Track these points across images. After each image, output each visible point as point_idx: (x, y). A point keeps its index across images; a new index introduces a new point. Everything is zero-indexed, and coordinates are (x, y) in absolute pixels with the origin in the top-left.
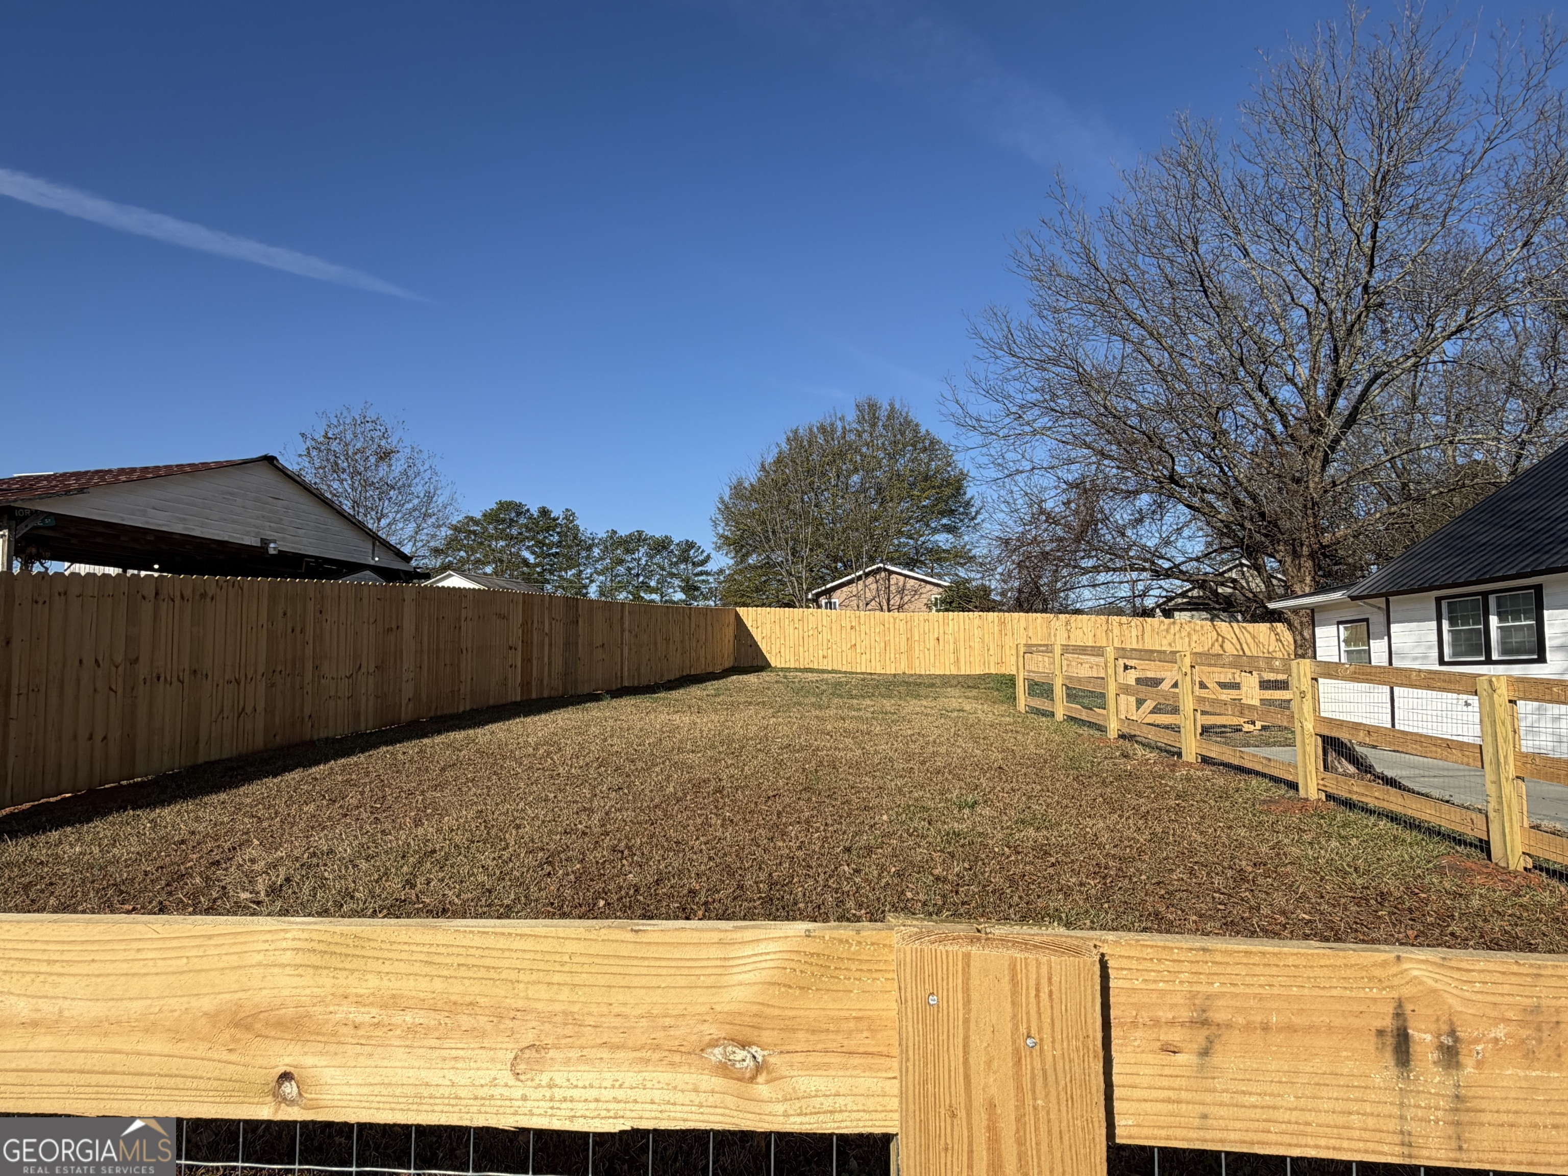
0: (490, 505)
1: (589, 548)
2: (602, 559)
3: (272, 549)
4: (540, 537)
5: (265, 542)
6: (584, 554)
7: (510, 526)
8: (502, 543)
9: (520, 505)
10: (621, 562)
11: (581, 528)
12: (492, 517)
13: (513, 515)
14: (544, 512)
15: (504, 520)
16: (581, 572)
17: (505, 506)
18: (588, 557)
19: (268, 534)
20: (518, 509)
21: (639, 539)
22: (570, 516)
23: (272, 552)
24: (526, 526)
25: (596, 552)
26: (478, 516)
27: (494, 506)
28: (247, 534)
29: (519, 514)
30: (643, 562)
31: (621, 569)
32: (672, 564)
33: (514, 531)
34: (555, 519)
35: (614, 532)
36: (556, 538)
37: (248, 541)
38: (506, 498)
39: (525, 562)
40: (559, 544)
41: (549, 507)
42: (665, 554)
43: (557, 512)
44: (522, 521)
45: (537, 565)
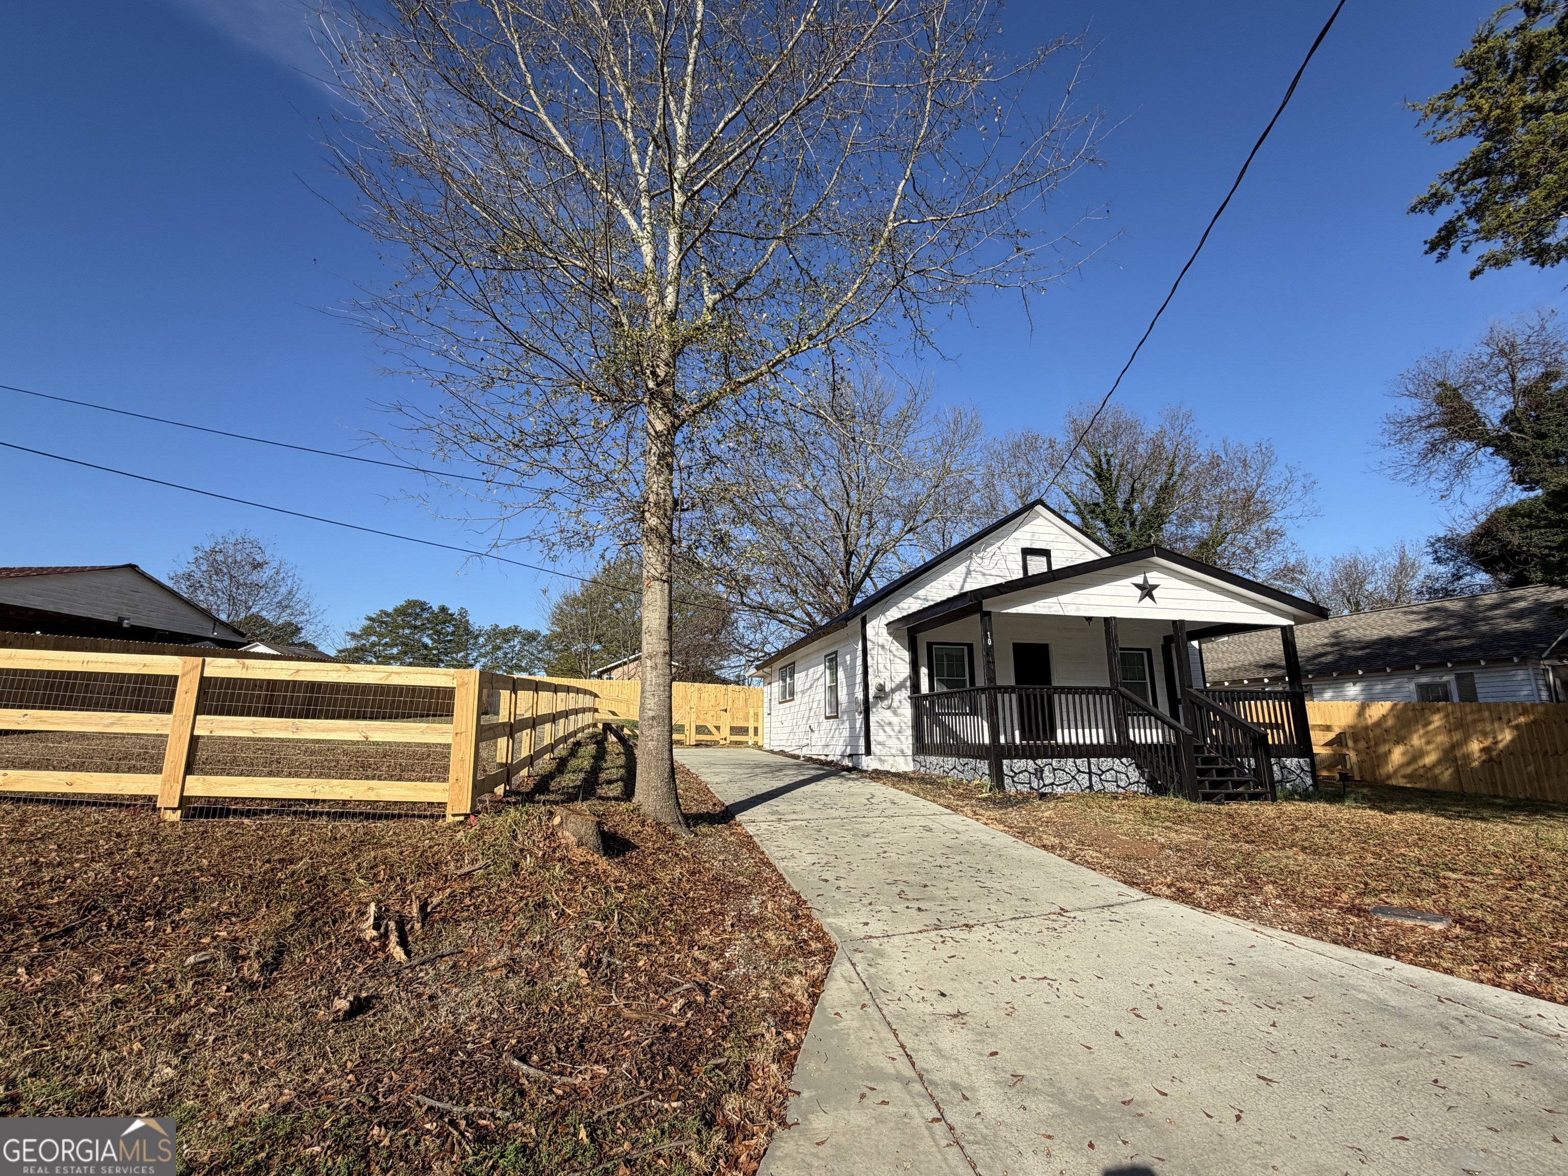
0: (400, 602)
1: (477, 637)
2: (485, 645)
3: (126, 623)
4: (439, 628)
5: (121, 619)
6: (472, 641)
7: (415, 619)
8: (407, 631)
9: (425, 604)
10: (499, 648)
11: (471, 622)
12: (400, 611)
13: (418, 610)
14: (443, 609)
15: (410, 614)
16: (468, 654)
17: (412, 604)
18: (474, 644)
19: (125, 614)
20: (423, 606)
21: (515, 631)
22: (463, 613)
23: (125, 625)
24: (428, 619)
25: (481, 640)
26: (390, 610)
27: (403, 603)
28: (107, 613)
29: (423, 610)
30: (517, 649)
31: (500, 654)
32: (540, 652)
33: (418, 623)
34: (452, 615)
35: (497, 626)
36: (450, 629)
37: (107, 618)
38: (413, 598)
39: (425, 646)
40: (453, 634)
41: (447, 606)
42: (534, 644)
43: (454, 609)
44: (426, 615)
45: (433, 649)
